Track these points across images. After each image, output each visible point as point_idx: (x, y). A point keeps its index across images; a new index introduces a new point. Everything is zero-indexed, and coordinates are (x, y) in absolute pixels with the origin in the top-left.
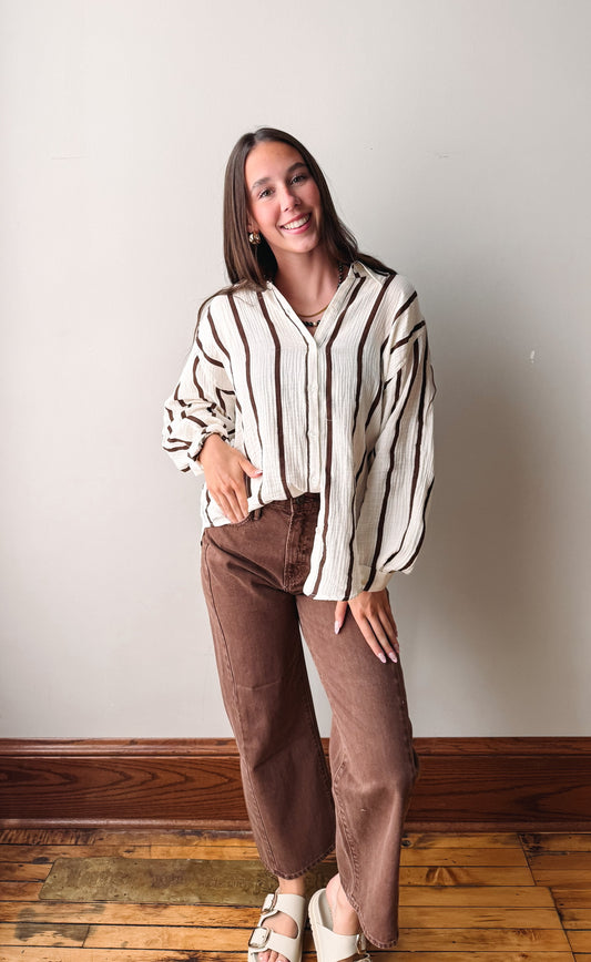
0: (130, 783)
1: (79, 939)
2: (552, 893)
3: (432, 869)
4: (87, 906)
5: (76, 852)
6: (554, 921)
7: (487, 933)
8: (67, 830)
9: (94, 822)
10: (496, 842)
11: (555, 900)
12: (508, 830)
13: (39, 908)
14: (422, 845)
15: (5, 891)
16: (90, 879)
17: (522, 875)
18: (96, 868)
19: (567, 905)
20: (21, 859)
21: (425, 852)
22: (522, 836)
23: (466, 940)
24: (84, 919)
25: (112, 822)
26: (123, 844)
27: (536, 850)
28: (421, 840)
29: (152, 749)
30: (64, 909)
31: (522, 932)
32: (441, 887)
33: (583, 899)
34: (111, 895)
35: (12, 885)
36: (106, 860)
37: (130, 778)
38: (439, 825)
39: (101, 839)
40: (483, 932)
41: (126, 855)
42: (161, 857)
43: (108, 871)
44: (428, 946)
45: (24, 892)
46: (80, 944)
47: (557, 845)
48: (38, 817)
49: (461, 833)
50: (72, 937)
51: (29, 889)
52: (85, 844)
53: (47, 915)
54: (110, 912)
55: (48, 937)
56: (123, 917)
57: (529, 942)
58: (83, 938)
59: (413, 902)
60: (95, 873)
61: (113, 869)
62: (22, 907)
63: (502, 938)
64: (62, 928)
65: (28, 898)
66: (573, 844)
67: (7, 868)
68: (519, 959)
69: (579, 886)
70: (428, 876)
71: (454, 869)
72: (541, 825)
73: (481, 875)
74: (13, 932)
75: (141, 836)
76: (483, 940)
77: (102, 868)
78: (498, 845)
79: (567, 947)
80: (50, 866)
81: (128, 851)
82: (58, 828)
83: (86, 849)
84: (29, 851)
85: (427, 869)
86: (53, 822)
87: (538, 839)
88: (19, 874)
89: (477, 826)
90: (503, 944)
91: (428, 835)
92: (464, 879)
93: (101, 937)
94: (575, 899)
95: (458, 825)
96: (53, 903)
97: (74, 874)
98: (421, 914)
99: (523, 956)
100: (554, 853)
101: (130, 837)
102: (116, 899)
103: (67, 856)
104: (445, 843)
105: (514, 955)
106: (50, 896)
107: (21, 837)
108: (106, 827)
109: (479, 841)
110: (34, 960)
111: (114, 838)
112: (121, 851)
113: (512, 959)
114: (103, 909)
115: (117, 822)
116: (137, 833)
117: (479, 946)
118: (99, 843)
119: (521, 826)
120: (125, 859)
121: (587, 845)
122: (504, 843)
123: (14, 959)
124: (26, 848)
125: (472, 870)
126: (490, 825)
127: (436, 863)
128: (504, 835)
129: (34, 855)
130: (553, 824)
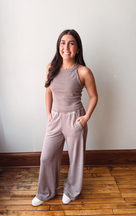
1: (28, 189)
3: (92, 174)
4: (29, 183)
5: (26, 172)
6: (115, 183)
7: (103, 185)
8: (24, 168)
9: (29, 167)
11: (115, 179)
12: (106, 166)
13: (20, 183)
15: (13, 180)
16: (29, 177)
17: (109, 175)
19: (117, 180)
20: (16, 174)
21: (91, 171)
22: (109, 167)
23: (99, 187)
24: (29, 185)
25: (32, 167)
26: (35, 171)
27: (111, 170)
28: (90, 168)
30: (25, 183)
31: (109, 185)
32: (94, 177)
33: (121, 179)
34: (33, 180)
35: (15, 179)
37: (35, 159)
38: (93, 165)
41: (35, 173)
44: (92, 188)
45: (17, 180)
46: (29, 190)
47: (115, 169)
49: (97, 167)
50: (27, 188)
53: (22, 184)
55: (22, 188)
56: (36, 184)
57: (111, 187)
58: (29, 189)
59: (89, 180)
61: (33, 175)
62: (17, 183)
63: (105, 186)
64: (25, 187)
65: (18, 181)
66: (118, 168)
67: (14, 176)
68: (109, 190)
69: (119, 176)
70: (92, 175)
71: (96, 174)
72: (112, 165)
73: (101, 175)
74: (16, 188)
76: (102, 187)
77: (31, 175)
78: (104, 169)
79: (118, 188)
80: (22, 175)
81: (36, 172)
83: (28, 172)
84: (18, 172)
86: (21, 167)
87: (112, 168)
88: (16, 177)
89: (100, 165)
90: (106, 187)
91: (91, 167)
92: (98, 175)
93: (32, 188)
94: (119, 179)
95: (98, 165)
96: (23, 182)
97: (26, 177)
98: (91, 182)
99: (110, 189)
100: (115, 170)
102: (34, 181)
104: (94, 169)
105: (108, 189)
106: (22, 181)
107: (16, 170)
108: (31, 167)
109: (101, 168)
110: (20, 193)
111: (33, 170)
112: (35, 172)
113: (108, 190)
114: (32, 183)
115: (34, 167)
116: (37, 168)
117: (102, 188)
118: (30, 170)
119: (109, 165)
120: (36, 173)
121: (121, 169)
122: (106, 169)
123: (16, 193)
124: (17, 172)
125: (100, 174)
126: (103, 165)
127: (93, 173)
128: (105, 167)
129: (18, 173)
130: (114, 165)
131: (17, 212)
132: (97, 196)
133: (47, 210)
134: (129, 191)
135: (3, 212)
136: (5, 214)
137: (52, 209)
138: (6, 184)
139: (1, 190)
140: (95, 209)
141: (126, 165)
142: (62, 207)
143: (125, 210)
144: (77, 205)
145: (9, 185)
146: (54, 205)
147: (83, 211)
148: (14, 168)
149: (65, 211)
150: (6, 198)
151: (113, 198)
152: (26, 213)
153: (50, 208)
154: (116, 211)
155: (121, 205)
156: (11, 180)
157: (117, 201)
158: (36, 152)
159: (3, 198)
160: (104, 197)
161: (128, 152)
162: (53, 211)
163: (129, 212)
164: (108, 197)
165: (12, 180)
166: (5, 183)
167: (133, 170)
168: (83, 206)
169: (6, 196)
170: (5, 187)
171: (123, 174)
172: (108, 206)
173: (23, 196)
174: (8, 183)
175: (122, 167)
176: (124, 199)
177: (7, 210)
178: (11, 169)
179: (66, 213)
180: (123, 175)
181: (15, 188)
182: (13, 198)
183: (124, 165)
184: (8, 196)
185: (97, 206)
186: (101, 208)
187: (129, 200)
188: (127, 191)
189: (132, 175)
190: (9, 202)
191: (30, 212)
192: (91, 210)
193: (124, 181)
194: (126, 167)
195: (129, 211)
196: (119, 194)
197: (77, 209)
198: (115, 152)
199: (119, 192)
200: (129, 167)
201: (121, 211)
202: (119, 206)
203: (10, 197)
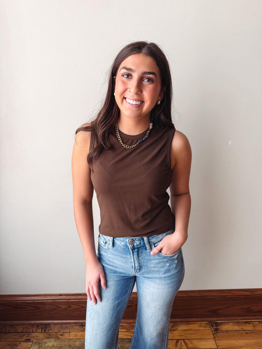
3: (178, 341)
5: (41, 336)
8: (38, 325)
9: (48, 322)
10: (201, 326)
12: (205, 321)
14: (173, 329)
17: (211, 343)
18: (49, 344)
20: (20, 340)
21: (175, 332)
22: (211, 324)
25: (55, 321)
26: (59, 332)
27: (216, 330)
29: (68, 297)
36: (53, 340)
37: (60, 307)
38: (179, 320)
39: (51, 329)
41: (60, 337)
42: (74, 338)
47: (224, 328)
48: (26, 320)
49: (188, 323)
52: (45, 332)
60: (48, 346)
61: (55, 344)
66: (230, 327)
67: (15, 345)
70: (176, 344)
71: (186, 341)
72: (217, 318)
73: (196, 343)
75: (66, 328)
77: (51, 344)
78: (202, 328)
80: (31, 343)
81: (61, 335)
82: (34, 324)
83: (44, 334)
84: (24, 336)
85: (176, 341)
87: (217, 324)
88: (19, 347)
89: (194, 319)
91: (175, 324)
92: (190, 346)
95: (188, 319)
97: (40, 346)
100: (223, 332)
101: (62, 328)
103: (38, 338)
104: (182, 327)
107: (20, 329)
108: (53, 323)
109: (195, 326)
111: (55, 329)
112: (59, 334)
115: (57, 321)
116: (64, 326)
118: (50, 331)
119: (210, 319)
120: (60, 339)
121: (236, 328)
122: (204, 327)
124: (22, 334)
125: (193, 341)
126: (199, 319)
127: (179, 338)
128: (203, 323)
129: (25, 338)
130: (222, 318)
141: (245, 318)
148: (17, 325)
158: (61, 295)
161: (250, 294)
167: (261, 332)
171: (241, 342)
175: (238, 323)
178: (12, 326)
180: (242, 345)
183: (242, 318)
194: (246, 323)
198: (225, 294)
200: (251, 324)
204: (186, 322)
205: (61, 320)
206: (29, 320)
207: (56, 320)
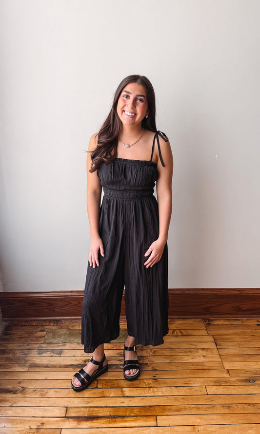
0: (72, 305)
1: (59, 354)
2: (214, 338)
3: (174, 331)
4: (60, 344)
5: (54, 328)
6: (214, 345)
7: (192, 350)
8: (50, 321)
9: (60, 318)
10: (195, 322)
11: (214, 339)
12: (200, 318)
13: (44, 345)
14: (171, 323)
15: (31, 340)
16: (60, 336)
17: (204, 332)
18: (62, 333)
19: (218, 341)
20: (35, 330)
21: (172, 325)
22: (204, 320)
23: (185, 352)
24: (60, 348)
25: (65, 318)
26: (70, 325)
27: (209, 324)
28: (170, 321)
29: (79, 294)
30: (53, 345)
31: (203, 349)
32: (177, 336)
33: (224, 339)
34: (68, 341)
35: (34, 338)
36: (65, 330)
37: (71, 303)
38: (176, 317)
40: (191, 349)
43: (66, 333)
44: (173, 354)
45: (37, 340)
47: (216, 323)
48: (39, 317)
49: (184, 319)
50: (56, 354)
51: (39, 339)
52: (57, 325)
53: (46, 347)
54: (68, 346)
55: (48, 354)
56: (73, 347)
57: (206, 352)
58: (60, 354)
59: (168, 341)
61: (67, 332)
62: (38, 345)
63: (196, 351)
64: (53, 351)
65: (41, 342)
66: (221, 322)
67: (32, 333)
68: (202, 357)
69: (222, 335)
71: (181, 330)
72: (210, 316)
74: (37, 353)
75: (76, 322)
76: (191, 352)
77: (63, 333)
78: (197, 323)
79: (218, 354)
80: (46, 332)
81: (72, 327)
82: (47, 320)
83: (57, 327)
85: (172, 330)
86: (45, 318)
87: (209, 321)
88: (35, 335)
89: (189, 317)
90: (197, 353)
91: (173, 320)
92: (185, 333)
93: (66, 353)
94: (221, 339)
96: (49, 344)
97: (54, 334)
98: (172, 344)
99: (204, 356)
100: (215, 325)
101: (73, 323)
102: (70, 342)
103: (51, 329)
104: (178, 322)
106: (47, 342)
107: (35, 323)
108: (62, 319)
109: (190, 322)
110: (45, 361)
111: (67, 323)
112: (70, 327)
113: (200, 357)
114: (66, 345)
115: (68, 318)
116: (74, 321)
117: (189, 354)
118: (62, 324)
119: (204, 317)
120: (71, 329)
121: (227, 323)
123: (38, 361)
124: (37, 327)
125: (188, 331)
126: (193, 316)
127: (176, 329)
128: (198, 320)
129: (40, 329)
130: (215, 316)
131: (41, 391)
132: (181, 366)
133: (93, 388)
134: (238, 359)
135: (16, 391)
136: (19, 393)
137: (101, 386)
138: (19, 346)
139: (10, 356)
140: (176, 387)
141: (235, 316)
142: (118, 384)
143: (227, 388)
144: (145, 381)
145: (23, 348)
146: (104, 380)
147: (155, 389)
148: (31, 321)
149: (124, 389)
150: (20, 369)
151: (209, 369)
152: (56, 391)
153: (97, 384)
154: (212, 390)
155: (222, 381)
156: (26, 340)
157: (215, 374)
158: (72, 292)
159: (14, 369)
160: (193, 368)
162: (104, 390)
163: (234, 392)
164: (200, 369)
165: (29, 340)
166: (15, 344)
167: (248, 325)
168: (156, 381)
169: (20, 365)
170: (17, 352)
171: (230, 332)
172: (199, 382)
173: (49, 365)
174: (22, 344)
175: (229, 320)
176: (228, 371)
177: (22, 388)
178: (27, 321)
179: (125, 393)
180: (230, 334)
181: (34, 353)
182: (31, 369)
183: (232, 316)
184: (24, 365)
185: (180, 382)
186: (186, 384)
187: (236, 374)
188: (235, 359)
189: (245, 333)
190: (26, 374)
191: (63, 390)
192: (168, 388)
193: (229, 344)
194: (236, 320)
195: (233, 390)
196: (219, 364)
197: (145, 386)
199: (220, 360)
200: (240, 321)
201: (220, 390)
202: (218, 383)
203: (26, 367)
204: (182, 318)
205: (70, 316)
206: (41, 317)
207: (67, 316)
